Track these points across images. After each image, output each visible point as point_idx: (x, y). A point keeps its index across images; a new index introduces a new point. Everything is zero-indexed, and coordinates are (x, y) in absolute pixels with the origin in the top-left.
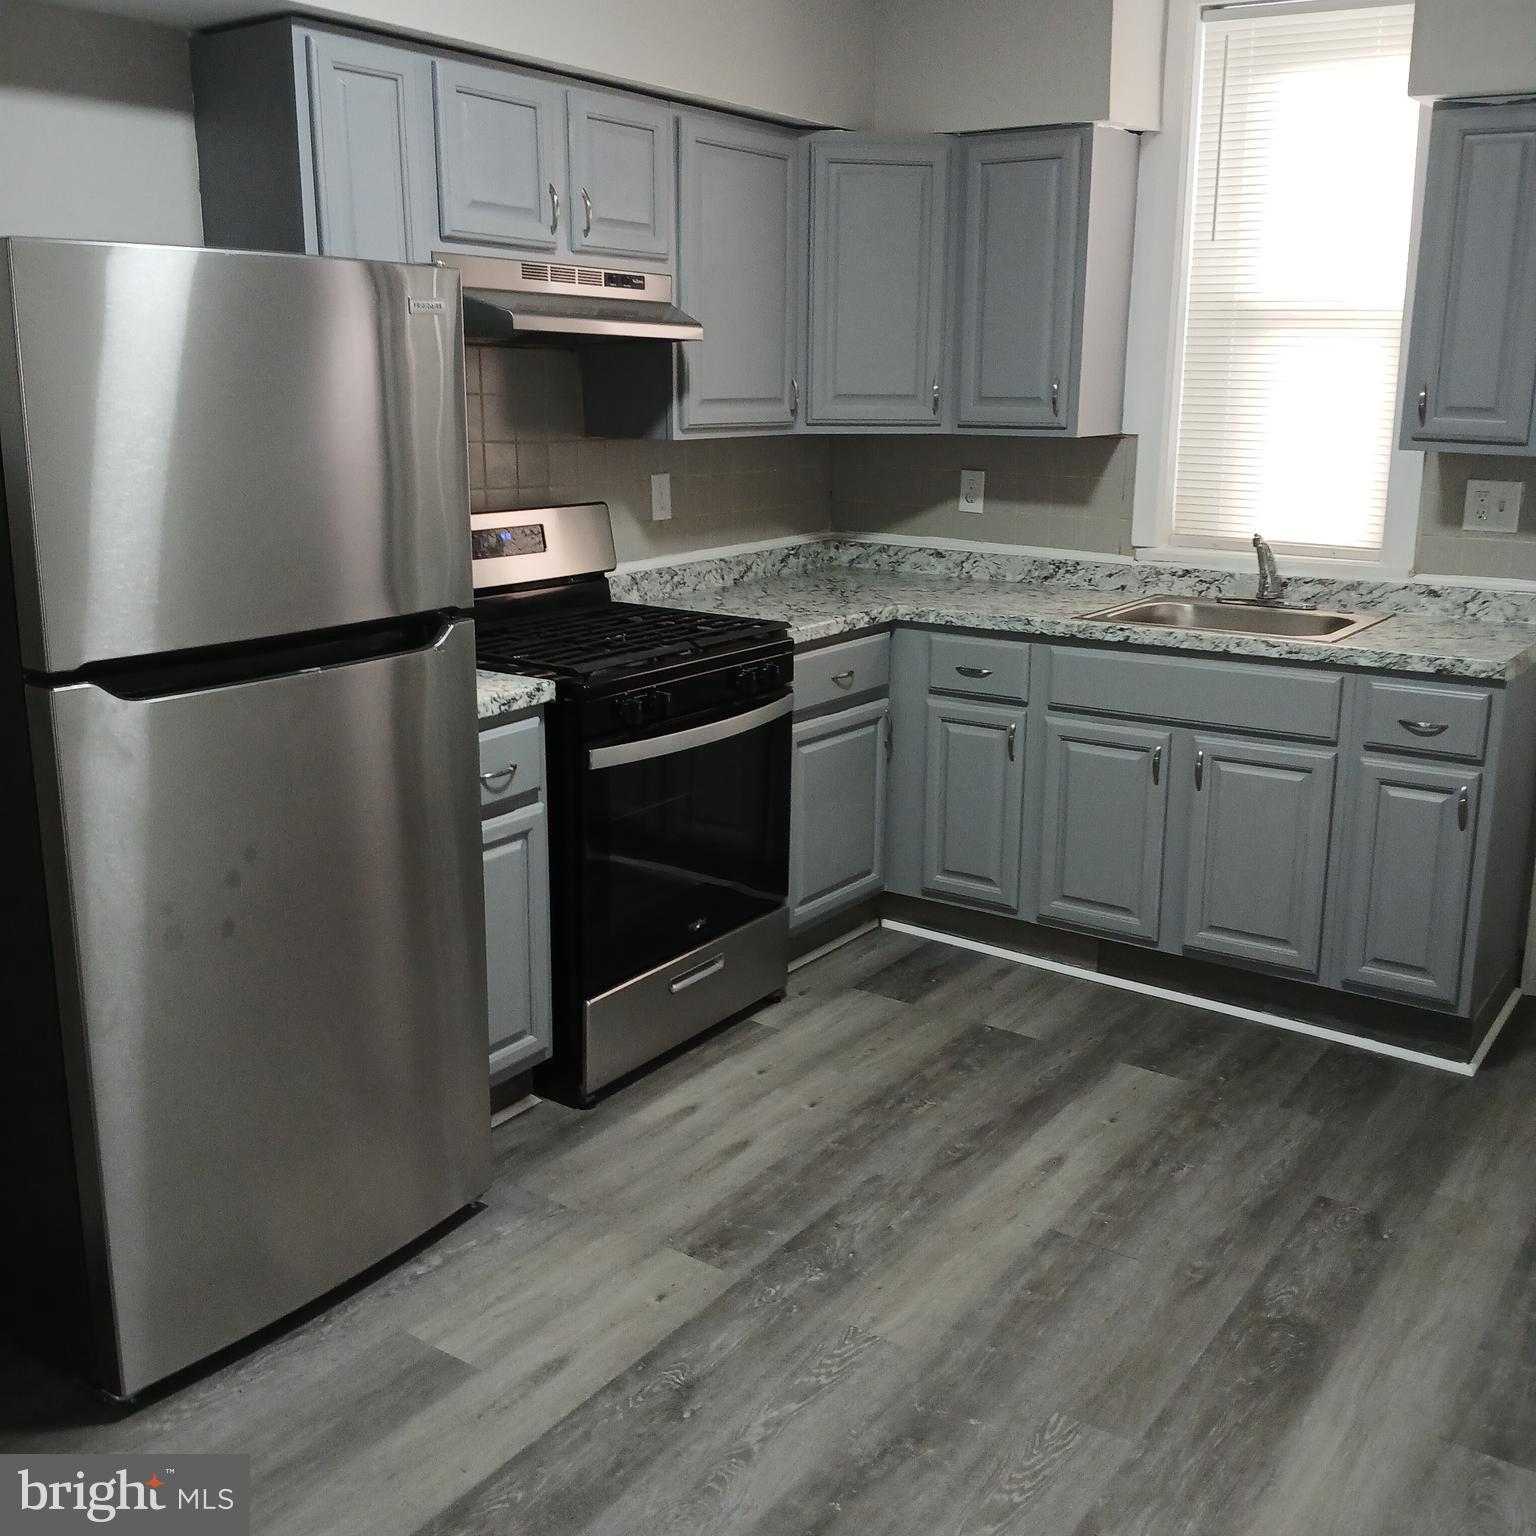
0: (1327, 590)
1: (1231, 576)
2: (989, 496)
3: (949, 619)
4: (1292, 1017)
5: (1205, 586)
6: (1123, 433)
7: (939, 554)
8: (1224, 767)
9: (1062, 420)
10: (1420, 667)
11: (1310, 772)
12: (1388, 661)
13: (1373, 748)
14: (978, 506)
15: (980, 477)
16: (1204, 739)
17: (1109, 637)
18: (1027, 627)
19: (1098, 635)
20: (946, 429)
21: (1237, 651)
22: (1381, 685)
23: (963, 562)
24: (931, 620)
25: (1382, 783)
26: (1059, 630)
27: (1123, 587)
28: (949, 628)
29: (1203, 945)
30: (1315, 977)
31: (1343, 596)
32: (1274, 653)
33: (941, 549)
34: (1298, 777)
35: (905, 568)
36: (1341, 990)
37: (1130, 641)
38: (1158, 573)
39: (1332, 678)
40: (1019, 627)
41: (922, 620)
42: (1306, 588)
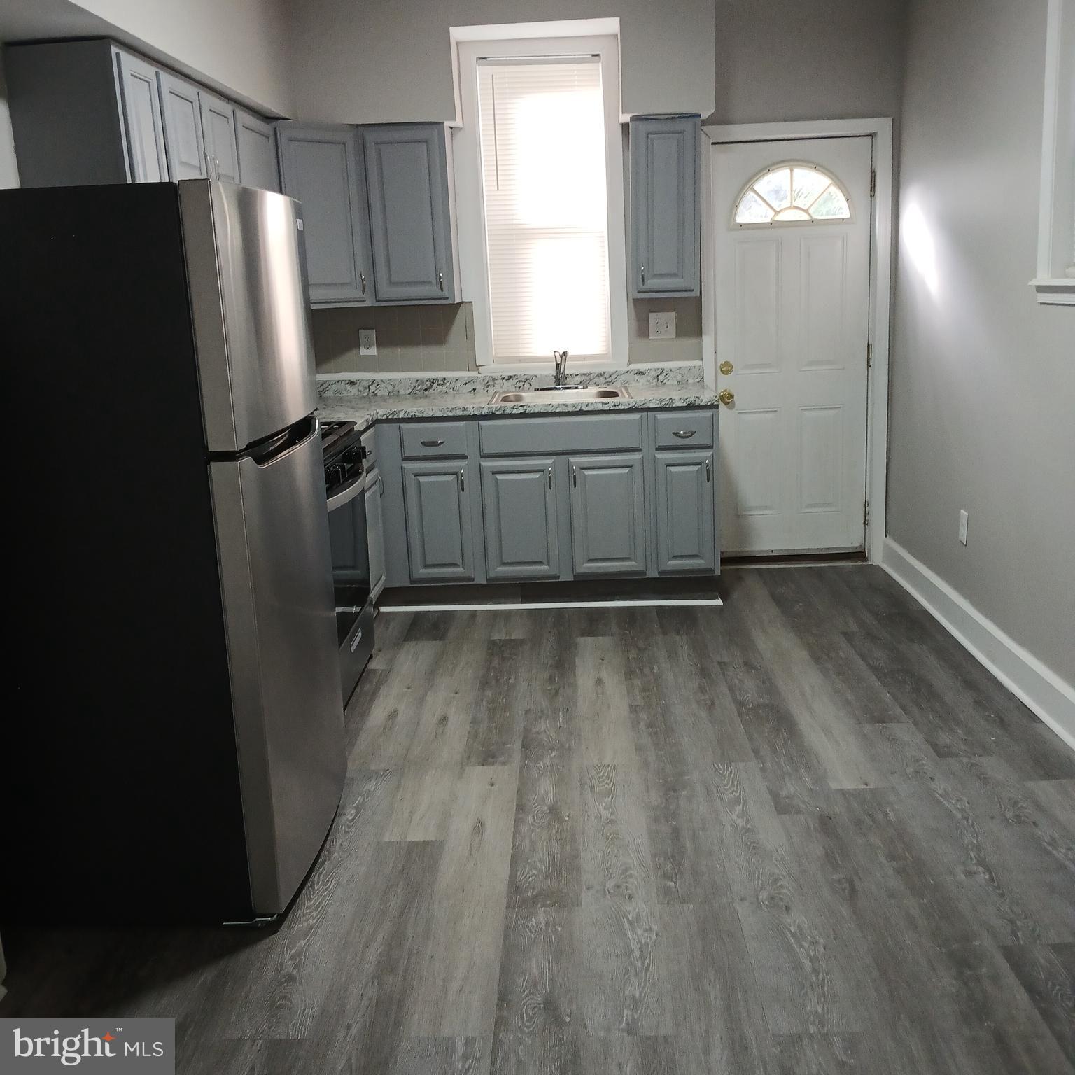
0: (587, 378)
1: (536, 376)
2: (380, 344)
3: (413, 414)
4: (631, 600)
5: (522, 384)
6: (463, 300)
7: (352, 383)
8: (587, 472)
9: (446, 293)
10: (680, 404)
11: (631, 466)
12: (663, 403)
13: (661, 449)
14: (373, 351)
15: (373, 333)
16: (573, 459)
17: (514, 411)
18: (465, 412)
19: (508, 411)
20: (368, 304)
21: (587, 409)
22: (661, 416)
23: (369, 386)
24: (401, 415)
25: (667, 466)
26: (485, 412)
27: (474, 390)
28: (414, 419)
29: (587, 571)
30: (645, 573)
31: (596, 380)
32: (606, 407)
33: (353, 379)
34: (626, 470)
35: (329, 394)
36: (658, 576)
37: (527, 411)
38: (494, 379)
39: (636, 416)
40: (459, 413)
41: (395, 417)
42: (577, 378)
